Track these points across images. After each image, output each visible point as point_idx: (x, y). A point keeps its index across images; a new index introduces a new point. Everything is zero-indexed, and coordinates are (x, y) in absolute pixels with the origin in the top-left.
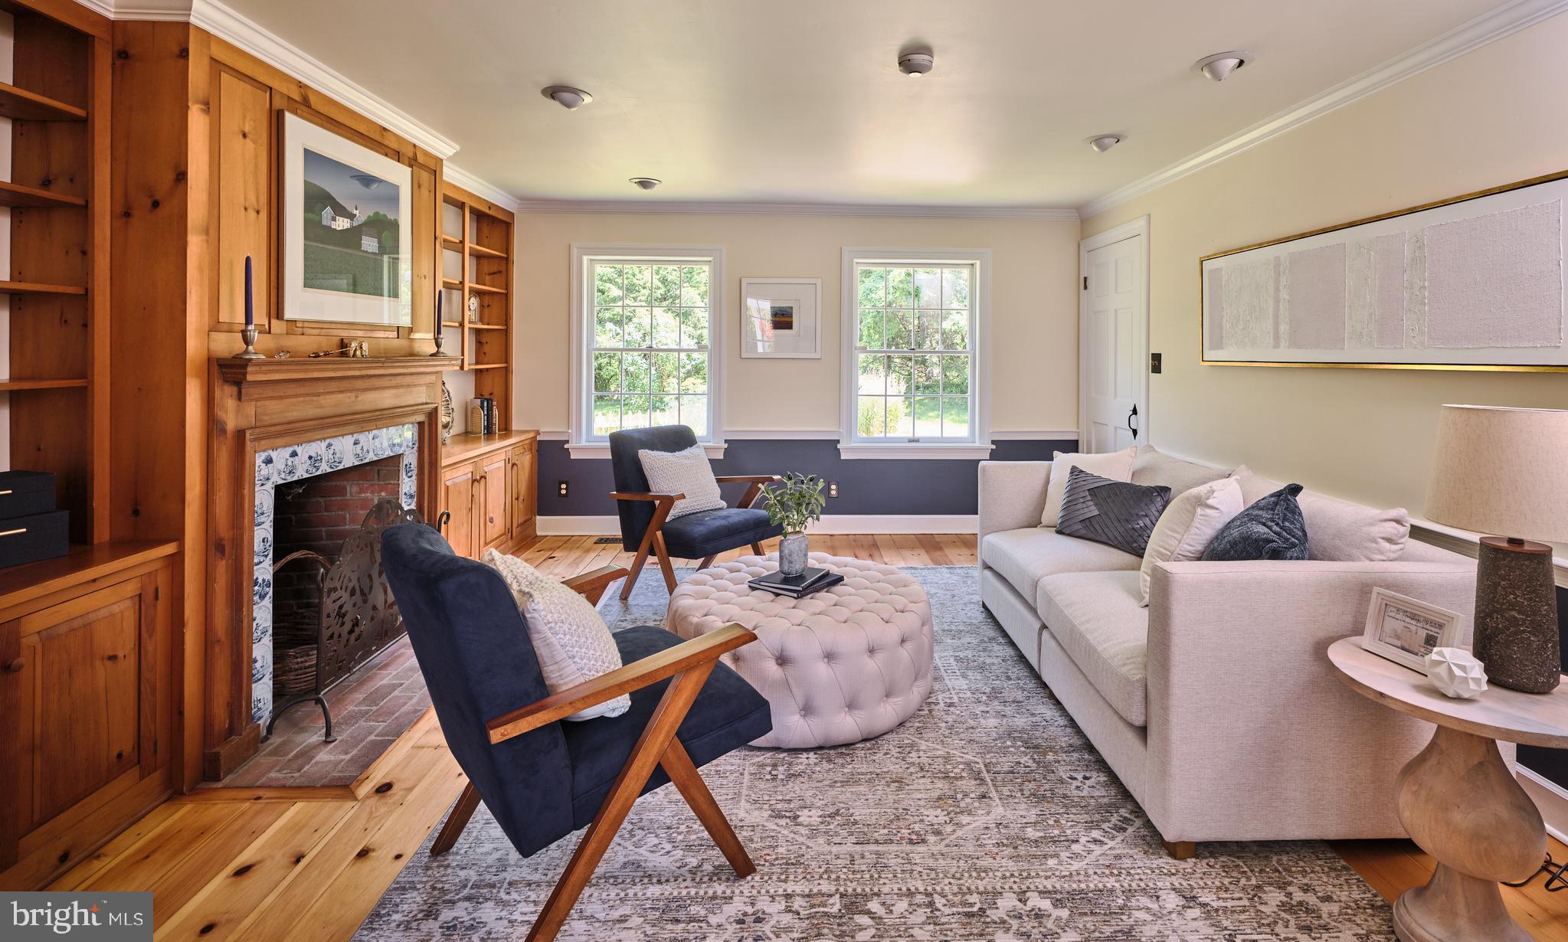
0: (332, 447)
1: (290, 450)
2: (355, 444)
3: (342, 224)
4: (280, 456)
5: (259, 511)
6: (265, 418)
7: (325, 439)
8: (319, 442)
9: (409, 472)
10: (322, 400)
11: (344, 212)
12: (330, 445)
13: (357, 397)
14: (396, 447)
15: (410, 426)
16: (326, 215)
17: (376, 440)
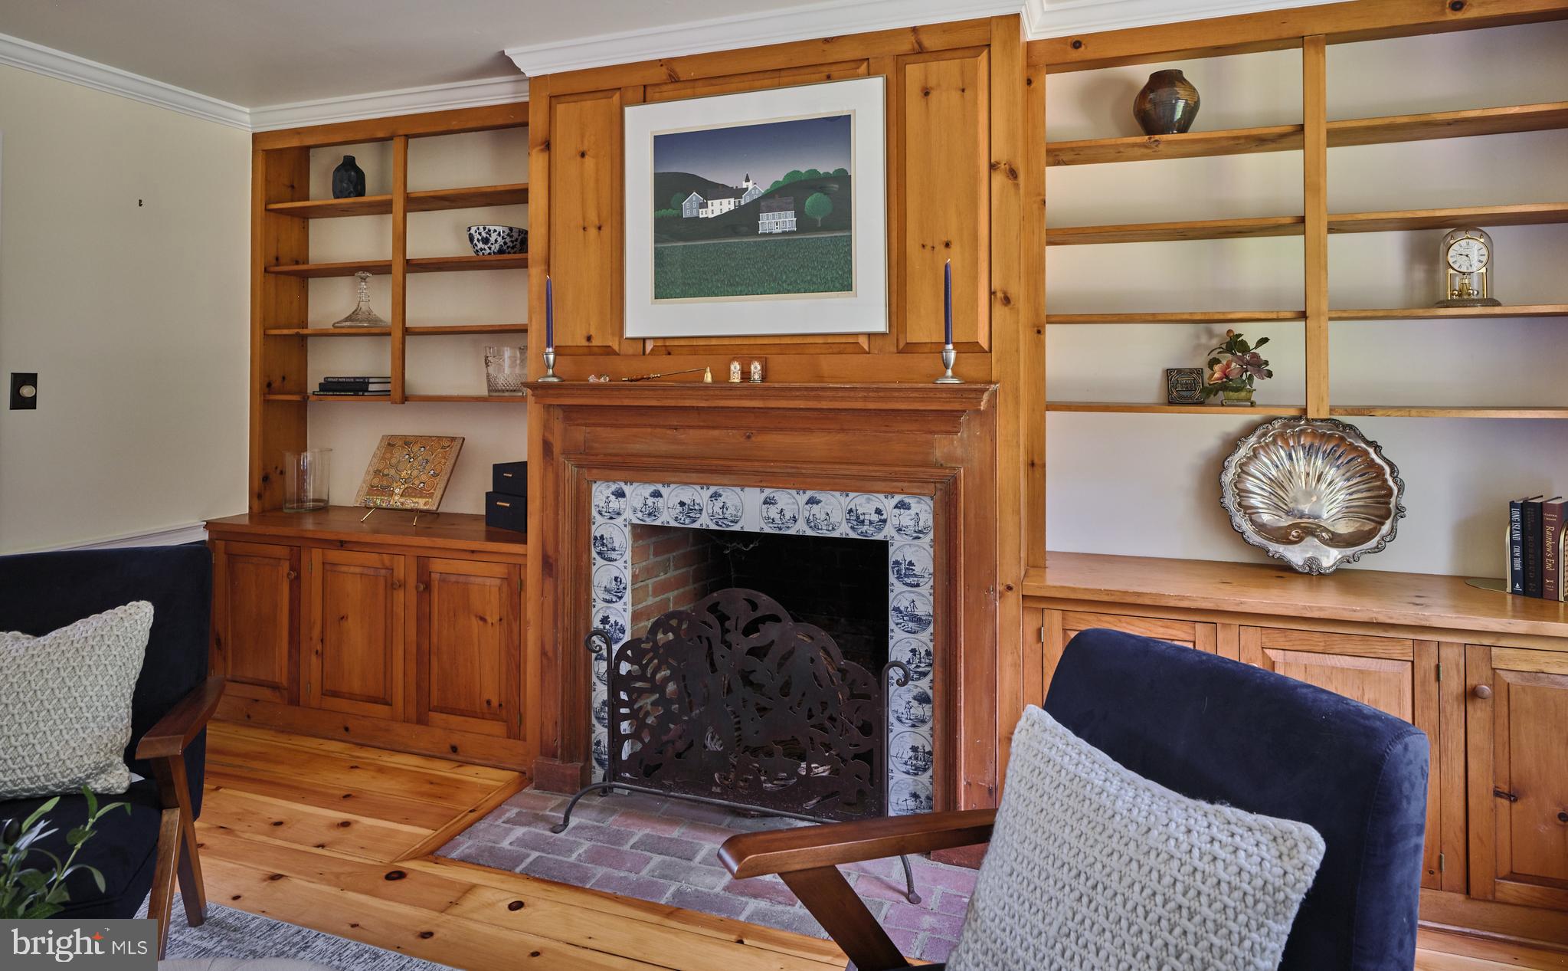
0: (722, 499)
1: (651, 488)
2: (765, 502)
3: (725, 205)
4: (638, 494)
5: (609, 546)
6: (596, 445)
7: (708, 486)
8: (698, 487)
9: (906, 576)
10: (681, 435)
11: (722, 191)
12: (716, 496)
13: (749, 437)
14: (866, 528)
15: (907, 500)
16: (691, 206)
17: (814, 506)
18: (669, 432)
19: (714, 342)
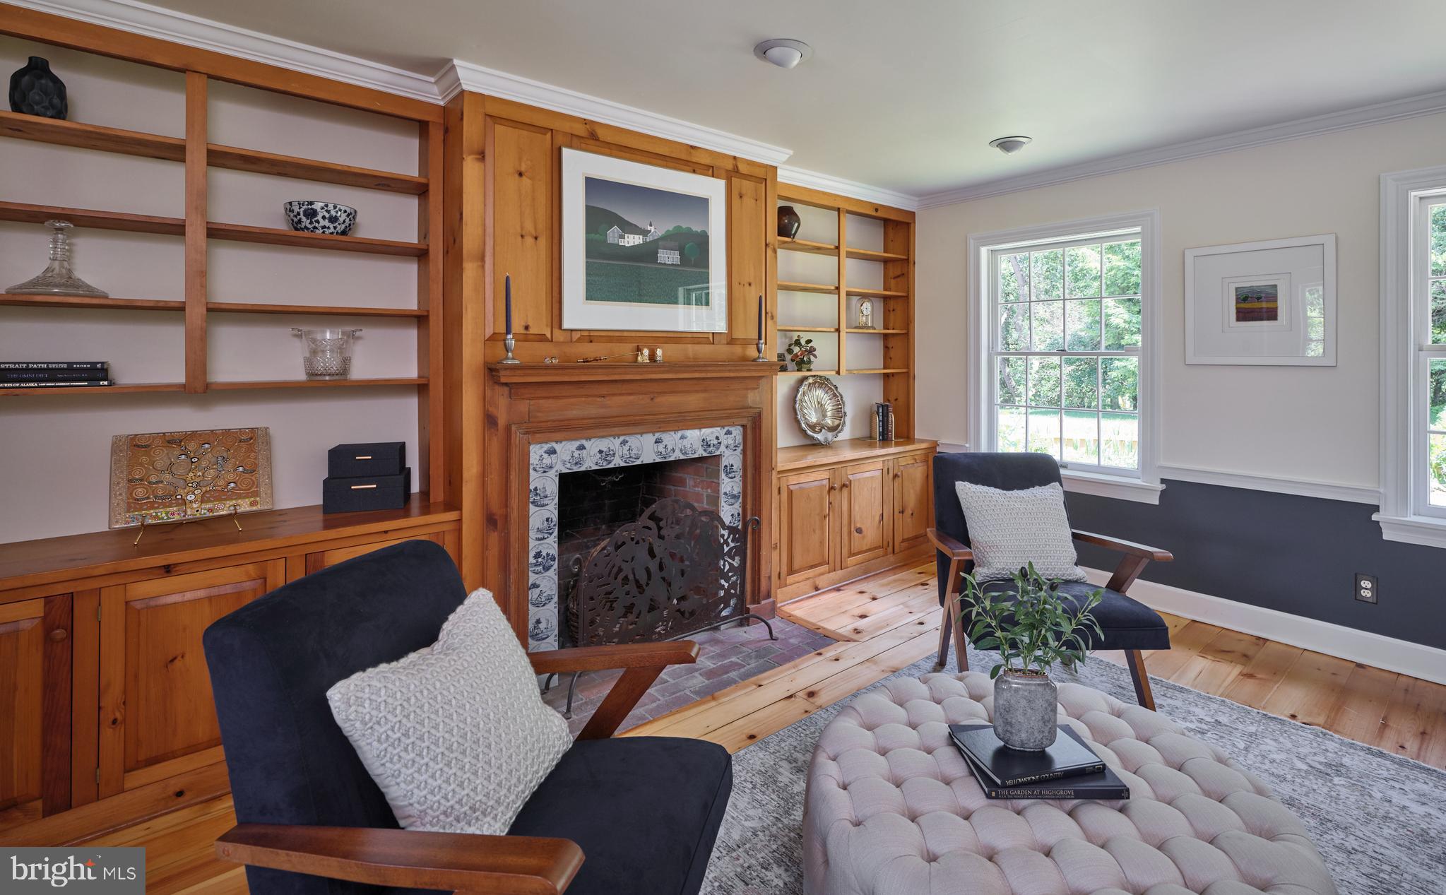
0: (629, 444)
1: (577, 443)
2: (656, 442)
3: (632, 240)
4: (565, 449)
5: (542, 495)
6: (539, 414)
7: (619, 436)
8: (612, 439)
9: (730, 473)
10: (607, 401)
11: (635, 230)
12: (624, 442)
13: (652, 399)
14: (711, 448)
15: (730, 429)
16: (613, 234)
17: (684, 440)
18: (598, 399)
19: (625, 334)
